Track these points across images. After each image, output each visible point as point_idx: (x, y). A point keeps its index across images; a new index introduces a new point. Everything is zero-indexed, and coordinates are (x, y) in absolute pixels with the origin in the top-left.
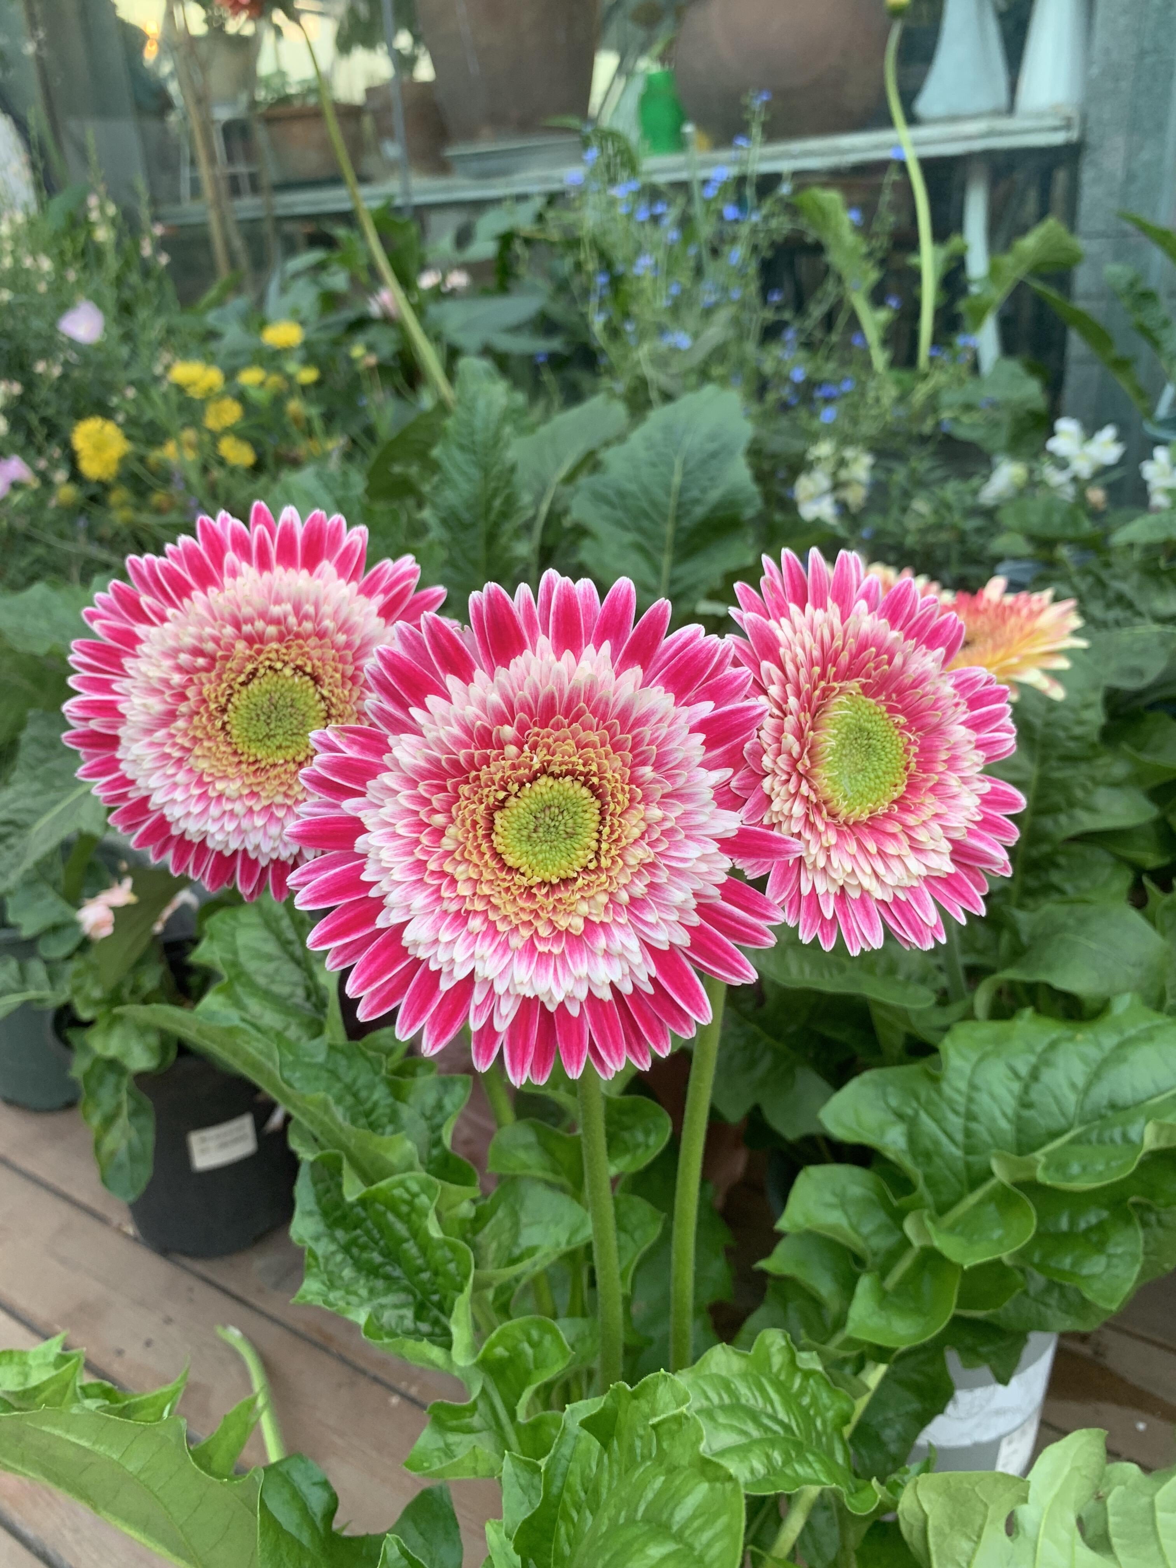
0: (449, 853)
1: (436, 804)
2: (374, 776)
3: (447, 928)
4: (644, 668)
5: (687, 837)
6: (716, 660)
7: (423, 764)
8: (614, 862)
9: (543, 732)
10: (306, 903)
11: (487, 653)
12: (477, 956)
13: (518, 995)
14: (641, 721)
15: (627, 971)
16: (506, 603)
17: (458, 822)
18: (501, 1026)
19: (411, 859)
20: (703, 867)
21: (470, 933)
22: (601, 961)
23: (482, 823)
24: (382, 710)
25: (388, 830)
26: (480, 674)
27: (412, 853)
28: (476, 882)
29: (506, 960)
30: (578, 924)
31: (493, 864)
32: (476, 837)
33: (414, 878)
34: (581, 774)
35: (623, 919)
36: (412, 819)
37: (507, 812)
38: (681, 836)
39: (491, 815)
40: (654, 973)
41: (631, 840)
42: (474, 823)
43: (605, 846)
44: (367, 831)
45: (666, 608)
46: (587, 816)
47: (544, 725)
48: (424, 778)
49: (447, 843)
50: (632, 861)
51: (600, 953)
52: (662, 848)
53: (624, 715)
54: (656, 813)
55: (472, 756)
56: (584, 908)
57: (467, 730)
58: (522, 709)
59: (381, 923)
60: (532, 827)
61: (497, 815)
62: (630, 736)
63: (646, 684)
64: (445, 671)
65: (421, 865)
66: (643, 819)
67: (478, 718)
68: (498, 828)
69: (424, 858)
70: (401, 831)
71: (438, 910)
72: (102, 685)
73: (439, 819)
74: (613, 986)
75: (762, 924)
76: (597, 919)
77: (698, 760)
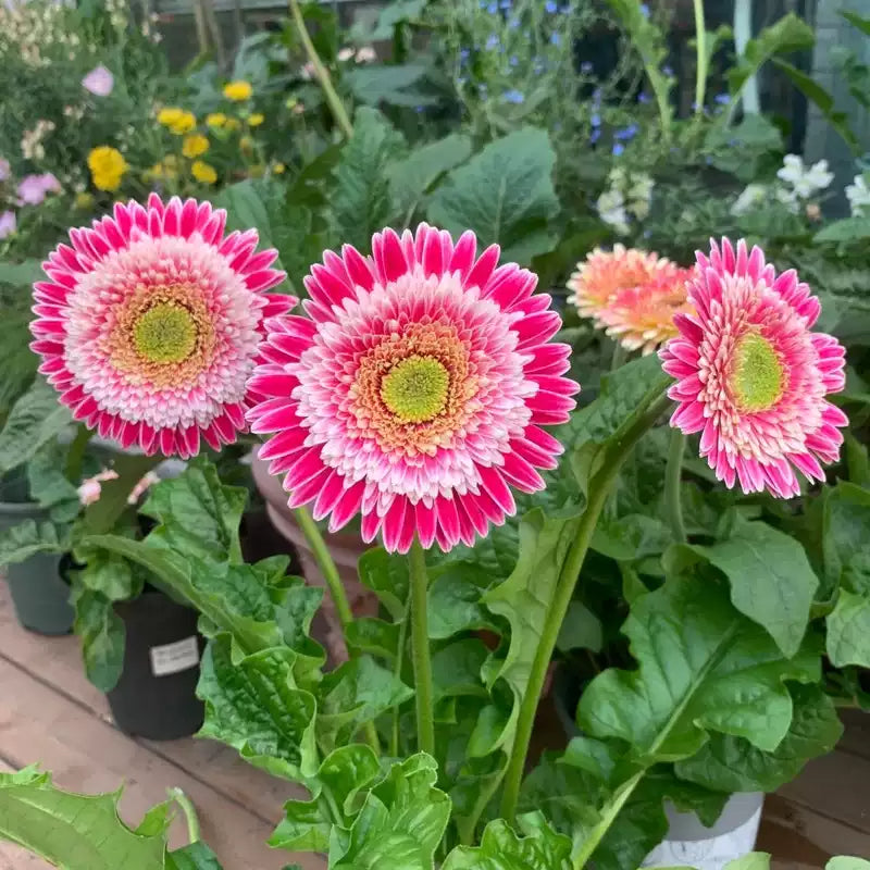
0: (351, 401)
1: (346, 368)
2: (306, 349)
3: (350, 449)
4: (481, 288)
5: (506, 396)
6: (526, 286)
7: (339, 342)
8: (457, 411)
9: (416, 325)
10: (258, 429)
12: (368, 467)
13: (393, 493)
14: (477, 322)
15: (464, 480)
16: (396, 241)
17: (359, 381)
19: (328, 403)
20: (514, 416)
21: (364, 453)
22: (447, 473)
23: (374, 383)
25: (316, 384)
26: (377, 286)
27: (329, 399)
28: (368, 420)
29: (387, 470)
30: (433, 450)
31: (380, 409)
32: (370, 392)
33: (330, 415)
34: (439, 353)
35: (463, 447)
36: (330, 377)
37: (390, 376)
38: (500, 396)
39: (380, 378)
40: (481, 482)
41: (469, 397)
42: (370, 382)
43: (452, 400)
44: (300, 384)
45: (497, 250)
46: (441, 381)
47: (416, 321)
48: (339, 351)
49: (351, 395)
50: (470, 411)
51: (447, 468)
52: (488, 402)
53: (467, 317)
54: (485, 380)
55: (370, 339)
56: (437, 440)
57: (369, 323)
58: (403, 310)
59: (307, 443)
60: (405, 387)
61: (383, 378)
62: (471, 331)
63: (481, 298)
64: (355, 283)
65: (334, 408)
66: (477, 384)
67: (376, 314)
68: (384, 387)
69: (336, 403)
70: (323, 385)
71: (344, 436)
72: (54, 312)
73: (346, 379)
74: (454, 489)
75: (550, 454)
76: (445, 447)
77: (514, 347)
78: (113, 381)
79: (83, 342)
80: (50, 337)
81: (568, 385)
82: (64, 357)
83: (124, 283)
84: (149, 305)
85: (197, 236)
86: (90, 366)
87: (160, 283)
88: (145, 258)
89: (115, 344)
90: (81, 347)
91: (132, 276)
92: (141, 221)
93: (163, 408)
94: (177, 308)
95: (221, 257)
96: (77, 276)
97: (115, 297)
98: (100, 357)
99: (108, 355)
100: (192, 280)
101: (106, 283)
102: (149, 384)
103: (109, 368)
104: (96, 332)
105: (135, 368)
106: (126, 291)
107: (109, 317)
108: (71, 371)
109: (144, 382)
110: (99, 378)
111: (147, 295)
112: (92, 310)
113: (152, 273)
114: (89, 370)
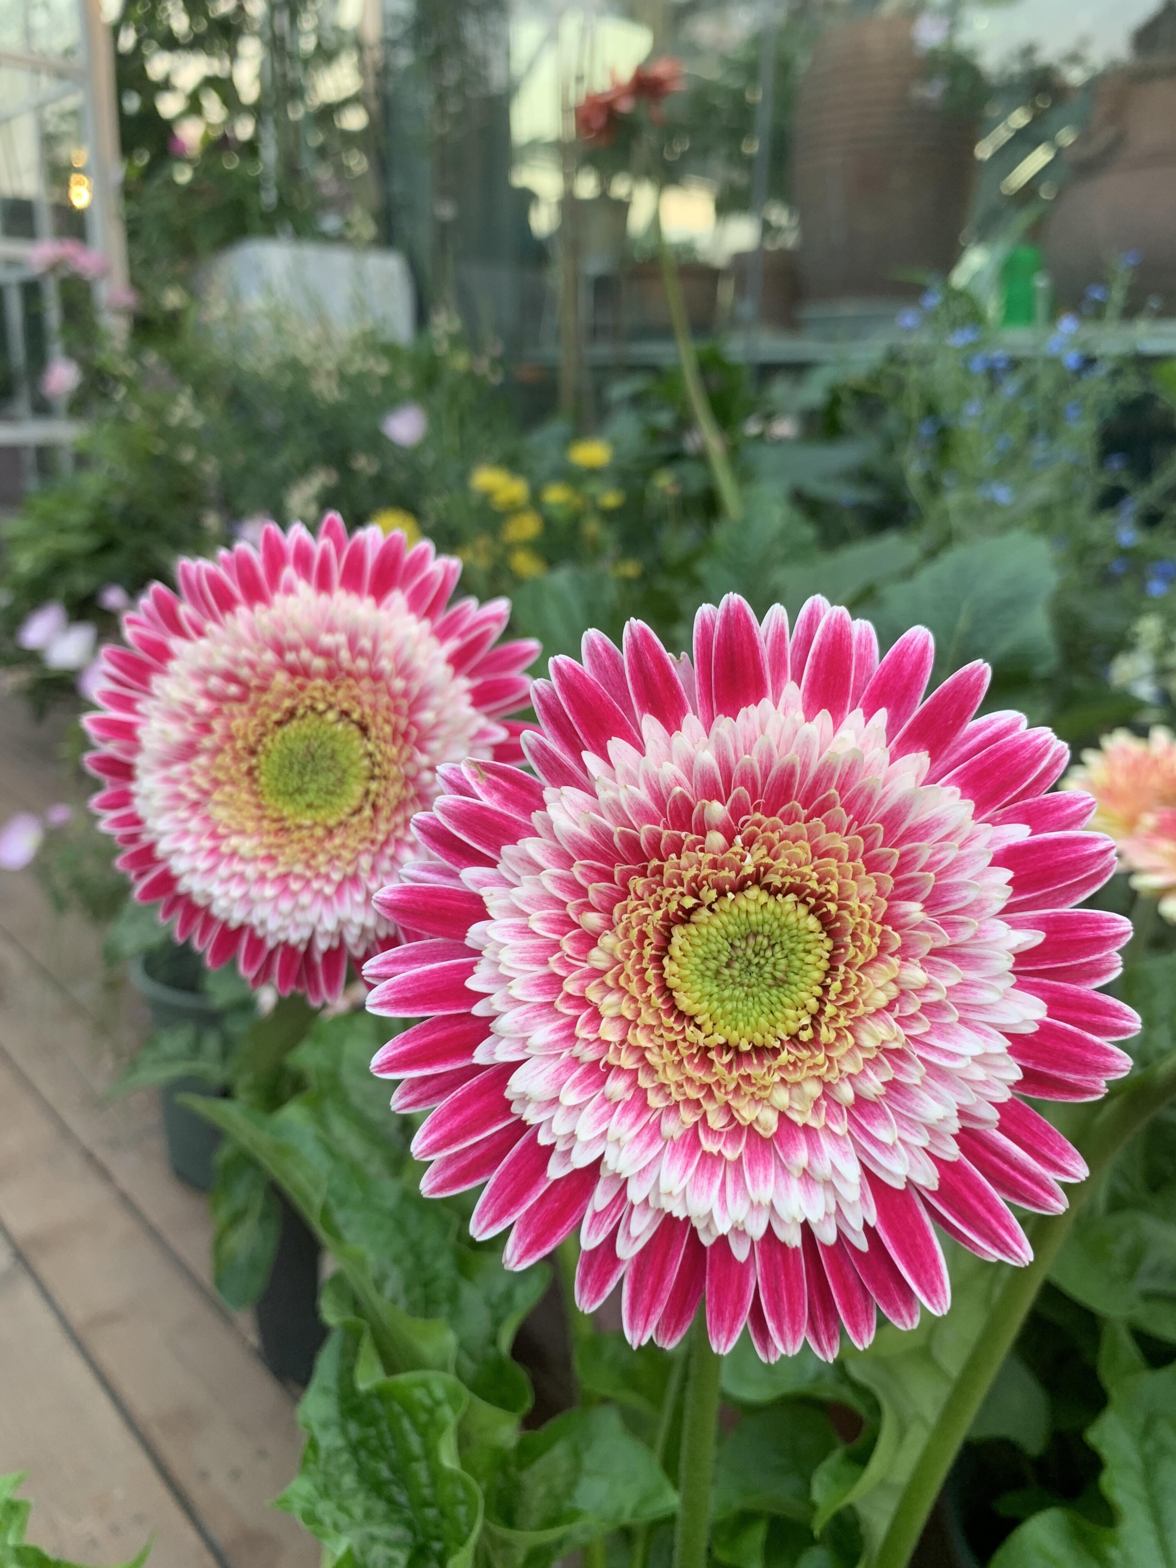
0: (598, 973)
1: (592, 897)
2: (513, 840)
3: (574, 1085)
4: (934, 758)
5: (962, 1021)
6: (1044, 764)
7: (586, 834)
8: (839, 1037)
9: (767, 821)
10: (382, 1004)
11: (707, 693)
12: (611, 1137)
13: (660, 1211)
14: (918, 833)
15: (833, 1208)
16: (749, 629)
17: (620, 929)
18: (627, 1251)
19: (541, 971)
20: (979, 1073)
21: (606, 1100)
22: (795, 1186)
23: (653, 938)
24: (544, 748)
25: (519, 921)
26: (692, 722)
27: (545, 962)
28: (628, 1024)
29: (653, 1153)
30: (769, 1121)
31: (657, 1001)
32: (640, 957)
33: (541, 999)
34: (813, 894)
35: (841, 1128)
36: (554, 912)
37: (692, 929)
38: (952, 1018)
39: (668, 929)
40: (873, 1221)
41: (872, 1009)
42: (643, 936)
43: (830, 1010)
44: (488, 917)
45: (983, 675)
46: (810, 959)
47: (770, 812)
48: (583, 855)
49: (598, 958)
50: (868, 1041)
51: (797, 1173)
52: (918, 1030)
53: (892, 819)
54: (916, 975)
55: (658, 837)
56: (781, 1097)
57: (659, 798)
58: (743, 783)
59: (480, 1056)
60: (724, 959)
61: (678, 931)
62: (897, 852)
63: (932, 780)
64: (643, 710)
65: (554, 982)
66: (894, 981)
67: (678, 783)
68: (675, 951)
69: (561, 972)
70: (536, 926)
71: (566, 1054)
72: (126, 704)
73: (592, 920)
74: (806, 1228)
75: (1051, 1177)
76: (799, 1119)
78: (207, 843)
79: (166, 764)
80: (111, 748)
81: (1117, 1013)
82: (133, 787)
83: (252, 665)
84: (291, 714)
85: (398, 598)
86: (173, 809)
87: (318, 674)
88: (295, 626)
89: (221, 776)
90: (162, 773)
91: (269, 657)
92: (303, 558)
94: (339, 727)
95: (433, 641)
96: (175, 644)
97: (233, 689)
98: (193, 795)
99: (206, 793)
100: (376, 676)
101: (221, 662)
102: (271, 859)
103: (206, 819)
104: (188, 751)
105: (250, 825)
106: (252, 683)
107: (217, 725)
108: (140, 814)
109: (262, 852)
110: (185, 833)
111: (290, 694)
112: (190, 708)
113: (306, 654)
114: (169, 816)
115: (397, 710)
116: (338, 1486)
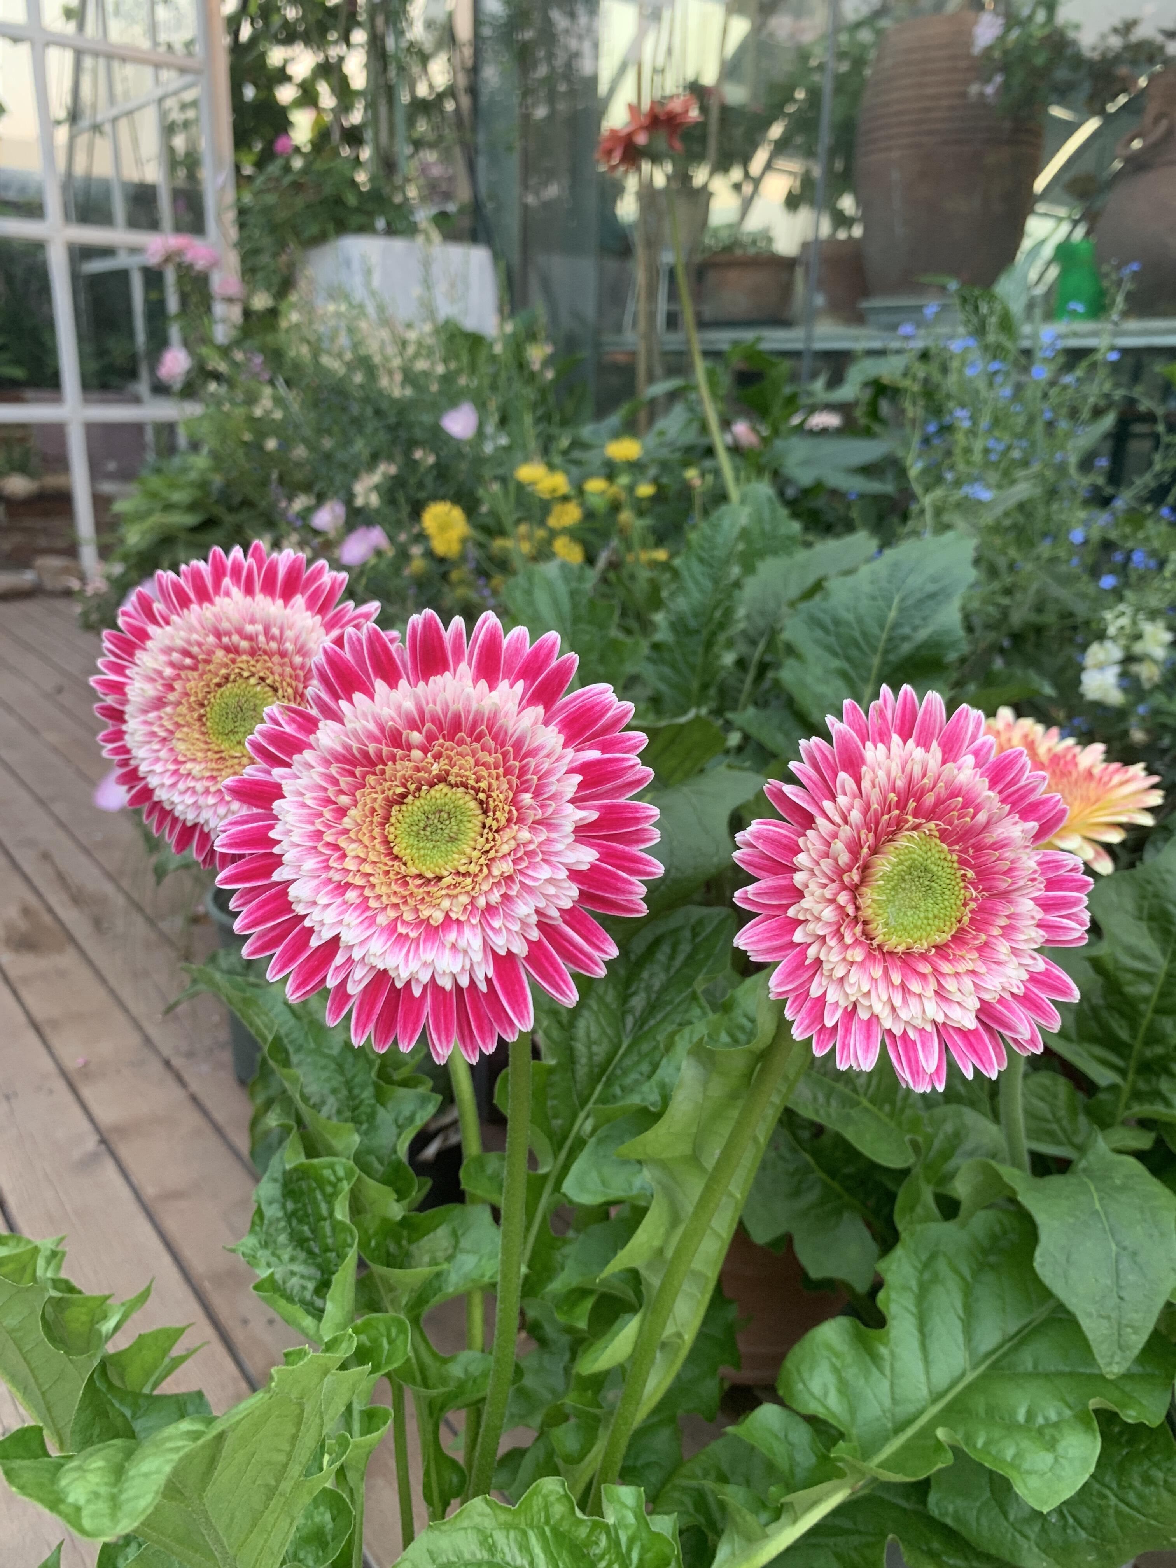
0: (346, 831)
1: (343, 786)
2: (300, 752)
3: (327, 893)
4: (547, 709)
5: (543, 860)
7: (339, 748)
8: (481, 870)
9: (448, 744)
10: (222, 846)
11: (415, 668)
12: (345, 922)
13: (373, 967)
14: (532, 753)
15: (468, 967)
16: (438, 630)
17: (359, 805)
18: (354, 989)
19: (311, 828)
20: (551, 890)
21: (345, 903)
22: (447, 952)
23: (380, 811)
24: (319, 697)
25: (300, 799)
26: (403, 683)
27: (313, 823)
28: (361, 860)
29: (369, 933)
30: (438, 917)
31: (381, 848)
32: (372, 823)
33: (311, 844)
34: (473, 788)
35: (476, 921)
36: (321, 794)
37: (404, 807)
38: (538, 859)
39: (389, 807)
40: (491, 974)
41: (500, 855)
42: (373, 810)
44: (284, 797)
45: (574, 661)
46: (470, 825)
47: (449, 739)
48: (338, 760)
49: (347, 822)
50: (496, 873)
51: (449, 946)
52: (524, 865)
53: (518, 745)
54: (525, 835)
55: (381, 750)
56: (446, 904)
57: (382, 728)
58: (432, 721)
59: (276, 876)
60: (422, 825)
61: (395, 808)
62: (519, 764)
63: (544, 723)
64: (376, 676)
65: (318, 835)
66: (514, 839)
67: (393, 719)
68: (393, 820)
69: (323, 829)
70: (309, 802)
71: (324, 876)
72: (119, 669)
73: (344, 800)
74: (454, 977)
75: (596, 954)
76: (454, 916)
77: (570, 795)
78: (172, 767)
79: (145, 712)
80: (110, 700)
81: (648, 863)
82: (124, 728)
83: (200, 645)
84: (227, 678)
85: (299, 600)
86: (149, 742)
87: (245, 652)
88: (228, 620)
89: (181, 721)
90: (143, 718)
91: (211, 639)
92: (236, 571)
93: (222, 811)
94: (259, 688)
95: (322, 631)
96: (151, 629)
97: (188, 661)
98: (163, 734)
99: (171, 732)
100: (283, 654)
101: (179, 643)
102: (213, 778)
103: (172, 750)
104: (159, 703)
105: (200, 755)
106: (200, 657)
107: (178, 685)
108: (129, 746)
109: (208, 774)
110: (158, 760)
111: (226, 666)
112: (160, 673)
113: (235, 638)
114: (147, 747)
115: (297, 678)
116: (275, 1242)
